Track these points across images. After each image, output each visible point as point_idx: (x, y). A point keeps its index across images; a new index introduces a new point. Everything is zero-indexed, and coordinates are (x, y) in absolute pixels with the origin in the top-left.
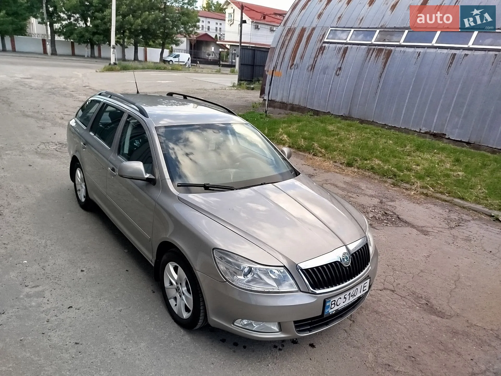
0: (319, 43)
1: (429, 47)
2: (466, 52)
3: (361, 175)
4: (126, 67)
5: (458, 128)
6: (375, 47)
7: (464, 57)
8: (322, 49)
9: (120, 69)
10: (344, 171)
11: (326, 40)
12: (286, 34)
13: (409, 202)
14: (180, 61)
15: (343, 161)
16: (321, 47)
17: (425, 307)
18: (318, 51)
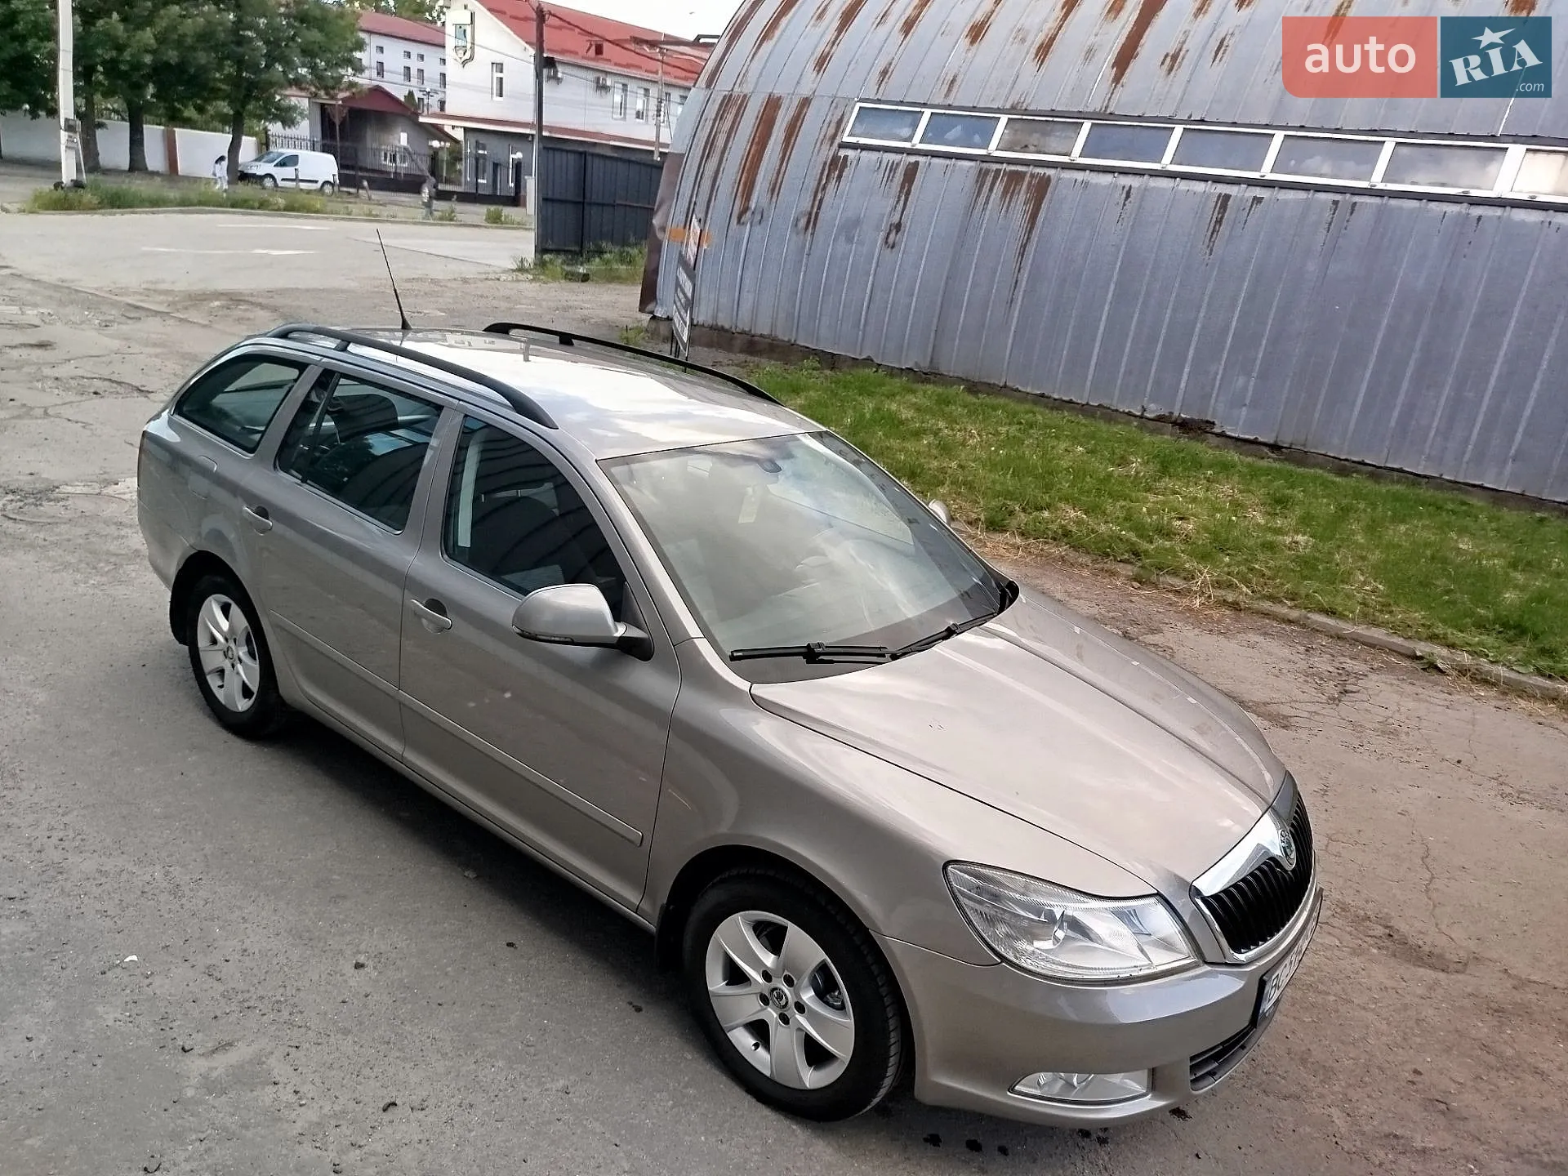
0: (826, 146)
1: (1154, 174)
2: (1258, 192)
3: (1037, 556)
4: (119, 198)
5: (1245, 405)
6: (998, 166)
7: (1252, 206)
8: (837, 165)
9: (99, 203)
10: (985, 546)
11: (846, 139)
12: (717, 115)
13: (1197, 631)
14: (300, 178)
15: (974, 516)
16: (835, 159)
17: (1388, 943)
18: (826, 172)
